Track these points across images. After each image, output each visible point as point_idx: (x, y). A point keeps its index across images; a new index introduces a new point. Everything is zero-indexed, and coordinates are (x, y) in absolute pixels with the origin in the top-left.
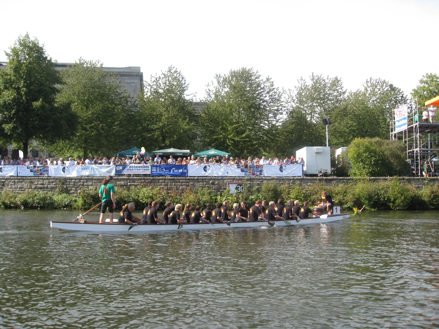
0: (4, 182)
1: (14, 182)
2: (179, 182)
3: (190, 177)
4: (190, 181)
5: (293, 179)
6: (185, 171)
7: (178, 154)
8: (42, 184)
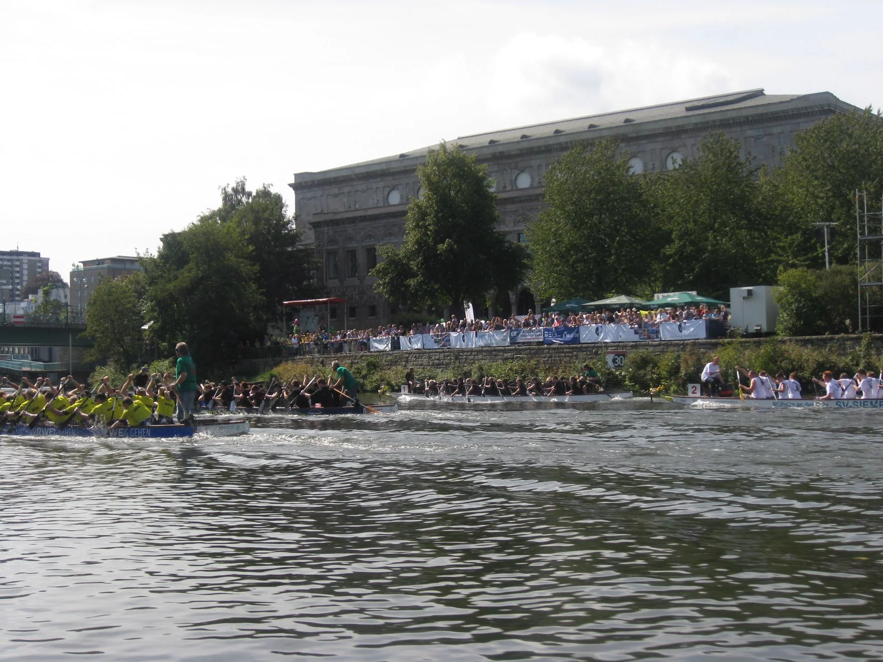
0: (407, 358)
1: (415, 357)
2: (563, 352)
3: (583, 344)
4: (574, 350)
5: (683, 344)
6: (577, 335)
7: (614, 307)
8: (438, 359)
